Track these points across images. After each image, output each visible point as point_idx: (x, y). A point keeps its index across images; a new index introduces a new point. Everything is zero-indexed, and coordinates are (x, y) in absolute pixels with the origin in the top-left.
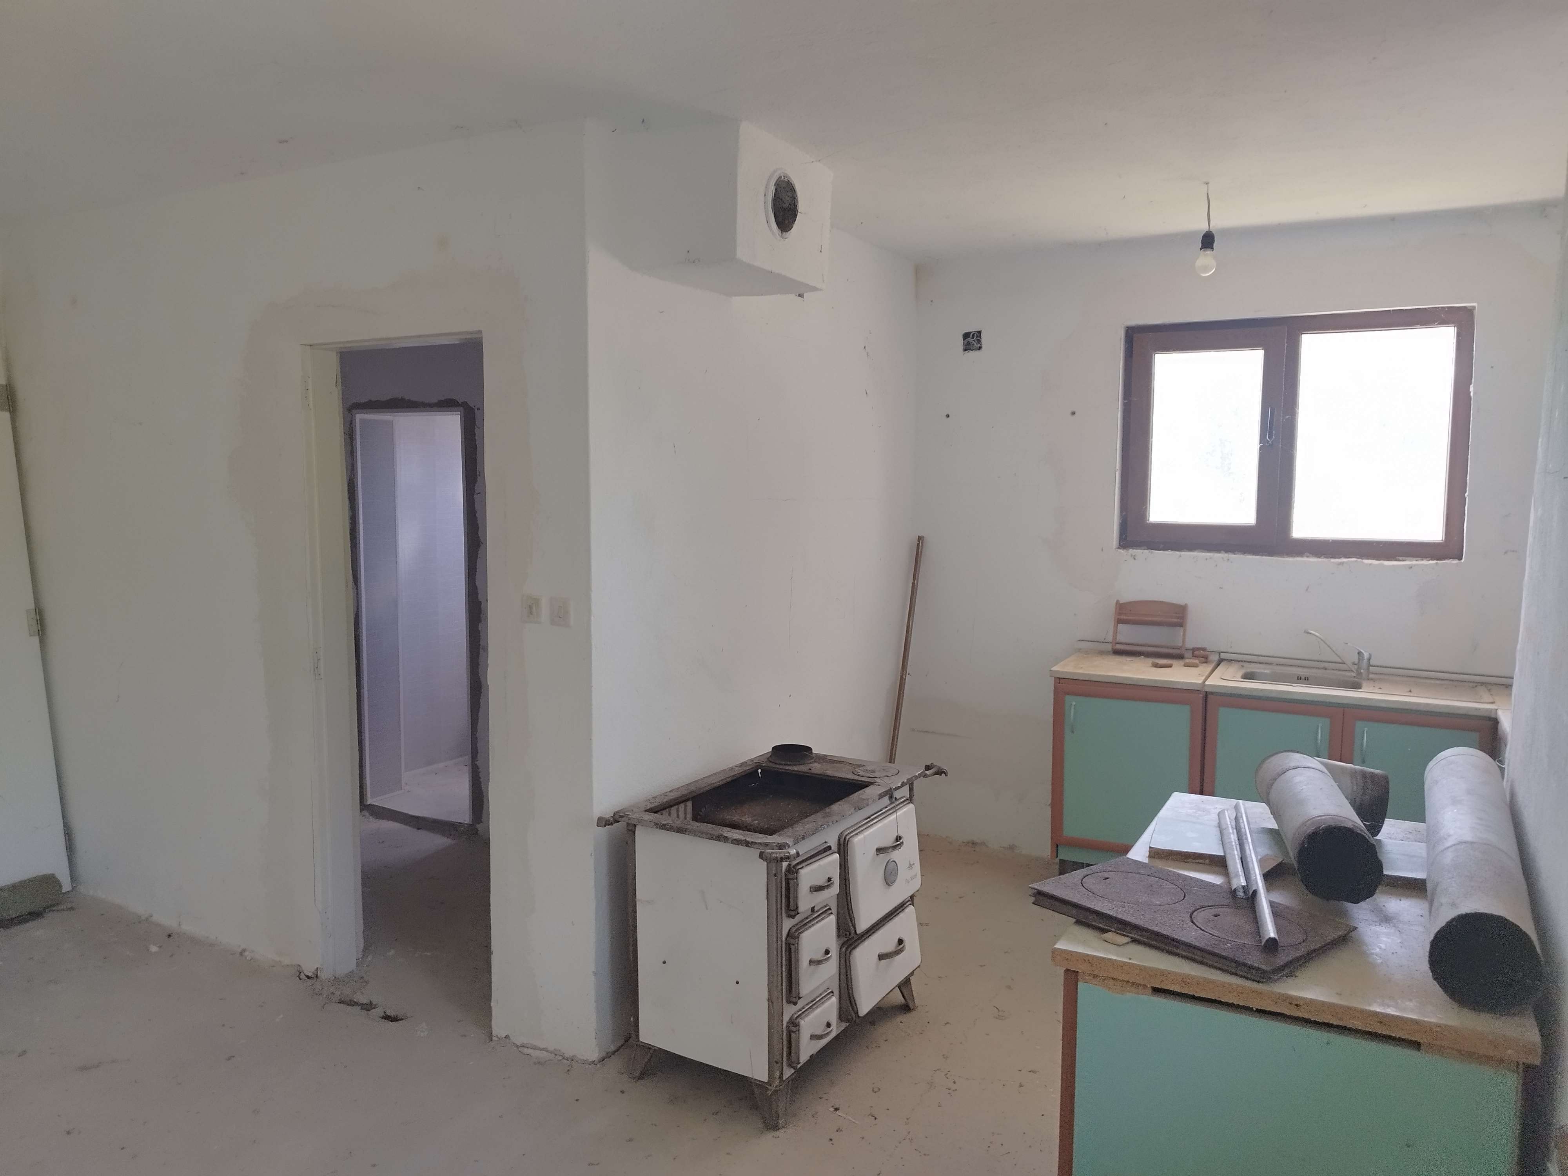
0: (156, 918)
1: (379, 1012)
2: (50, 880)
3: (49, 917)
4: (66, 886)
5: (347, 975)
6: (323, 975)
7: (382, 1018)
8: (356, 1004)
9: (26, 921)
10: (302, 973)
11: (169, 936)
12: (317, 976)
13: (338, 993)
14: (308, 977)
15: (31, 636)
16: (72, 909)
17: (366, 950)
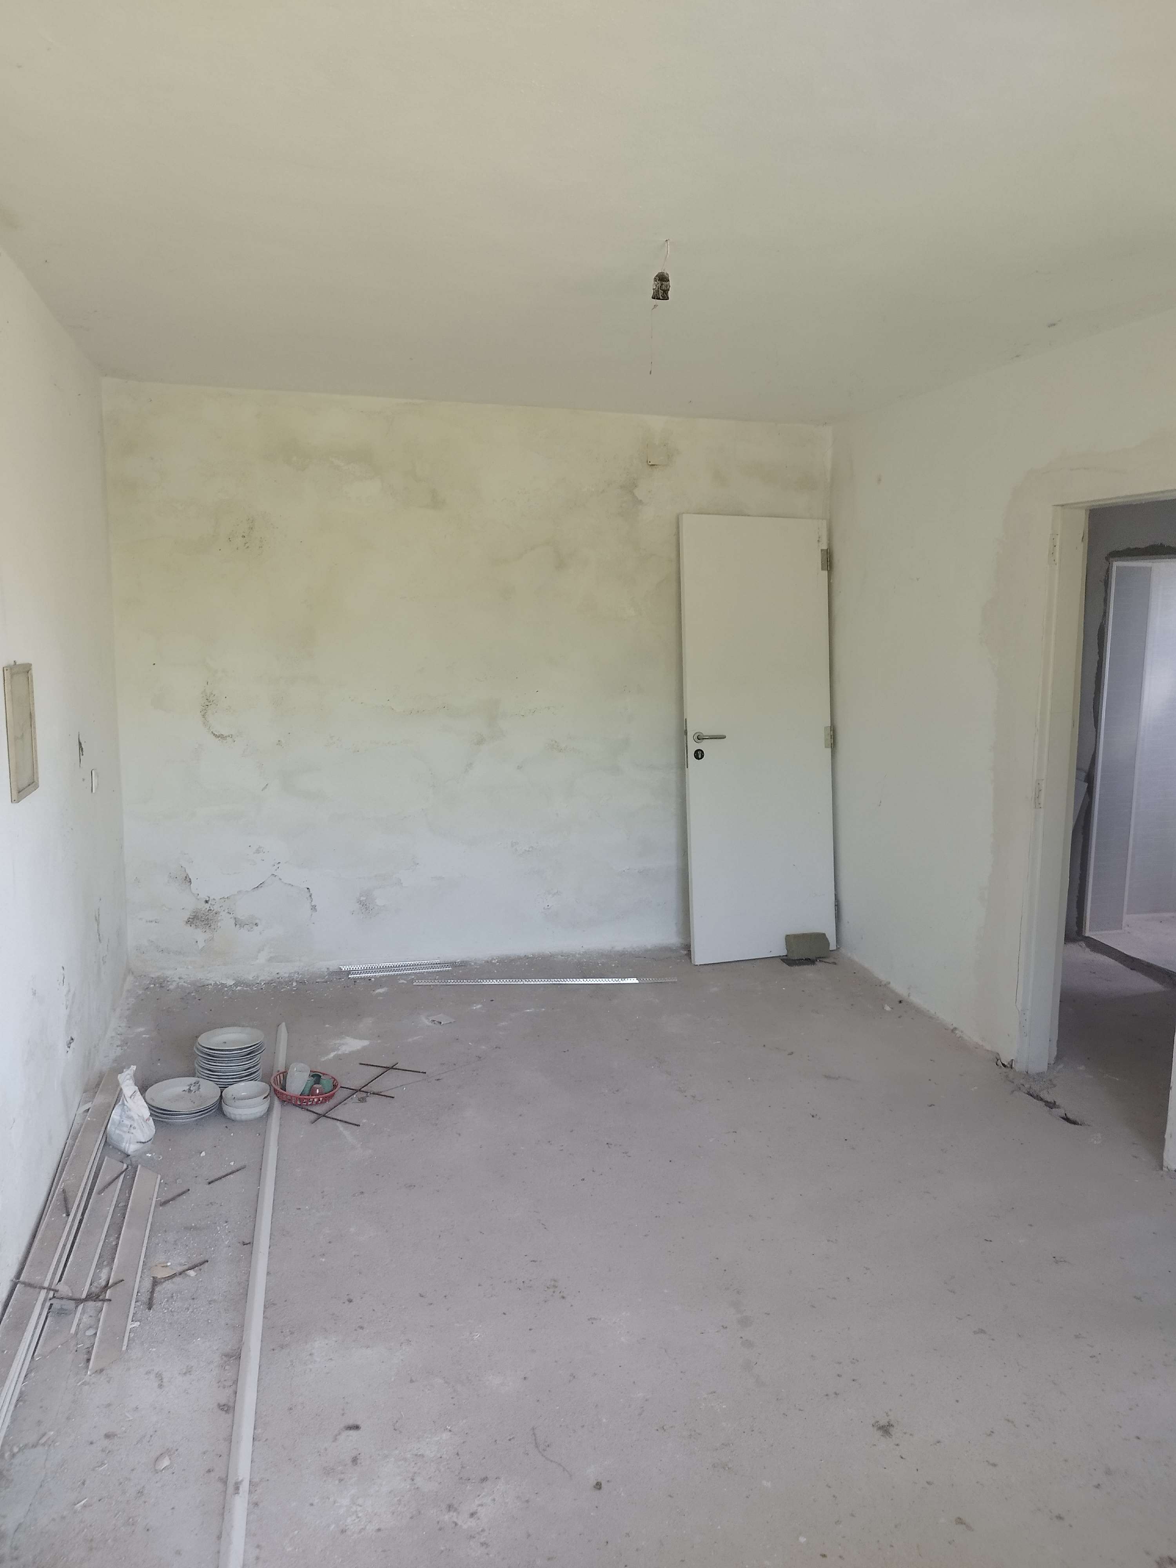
0: (893, 985)
1: (1061, 1112)
2: (821, 938)
3: (819, 965)
4: (833, 946)
5: (1038, 1074)
6: (1017, 1067)
7: (1063, 1118)
8: (1041, 1099)
9: (804, 964)
10: (999, 1061)
11: (900, 1002)
12: (1011, 1067)
13: (1027, 1086)
14: (1003, 1065)
15: (826, 747)
16: (835, 963)
17: (1059, 1058)
